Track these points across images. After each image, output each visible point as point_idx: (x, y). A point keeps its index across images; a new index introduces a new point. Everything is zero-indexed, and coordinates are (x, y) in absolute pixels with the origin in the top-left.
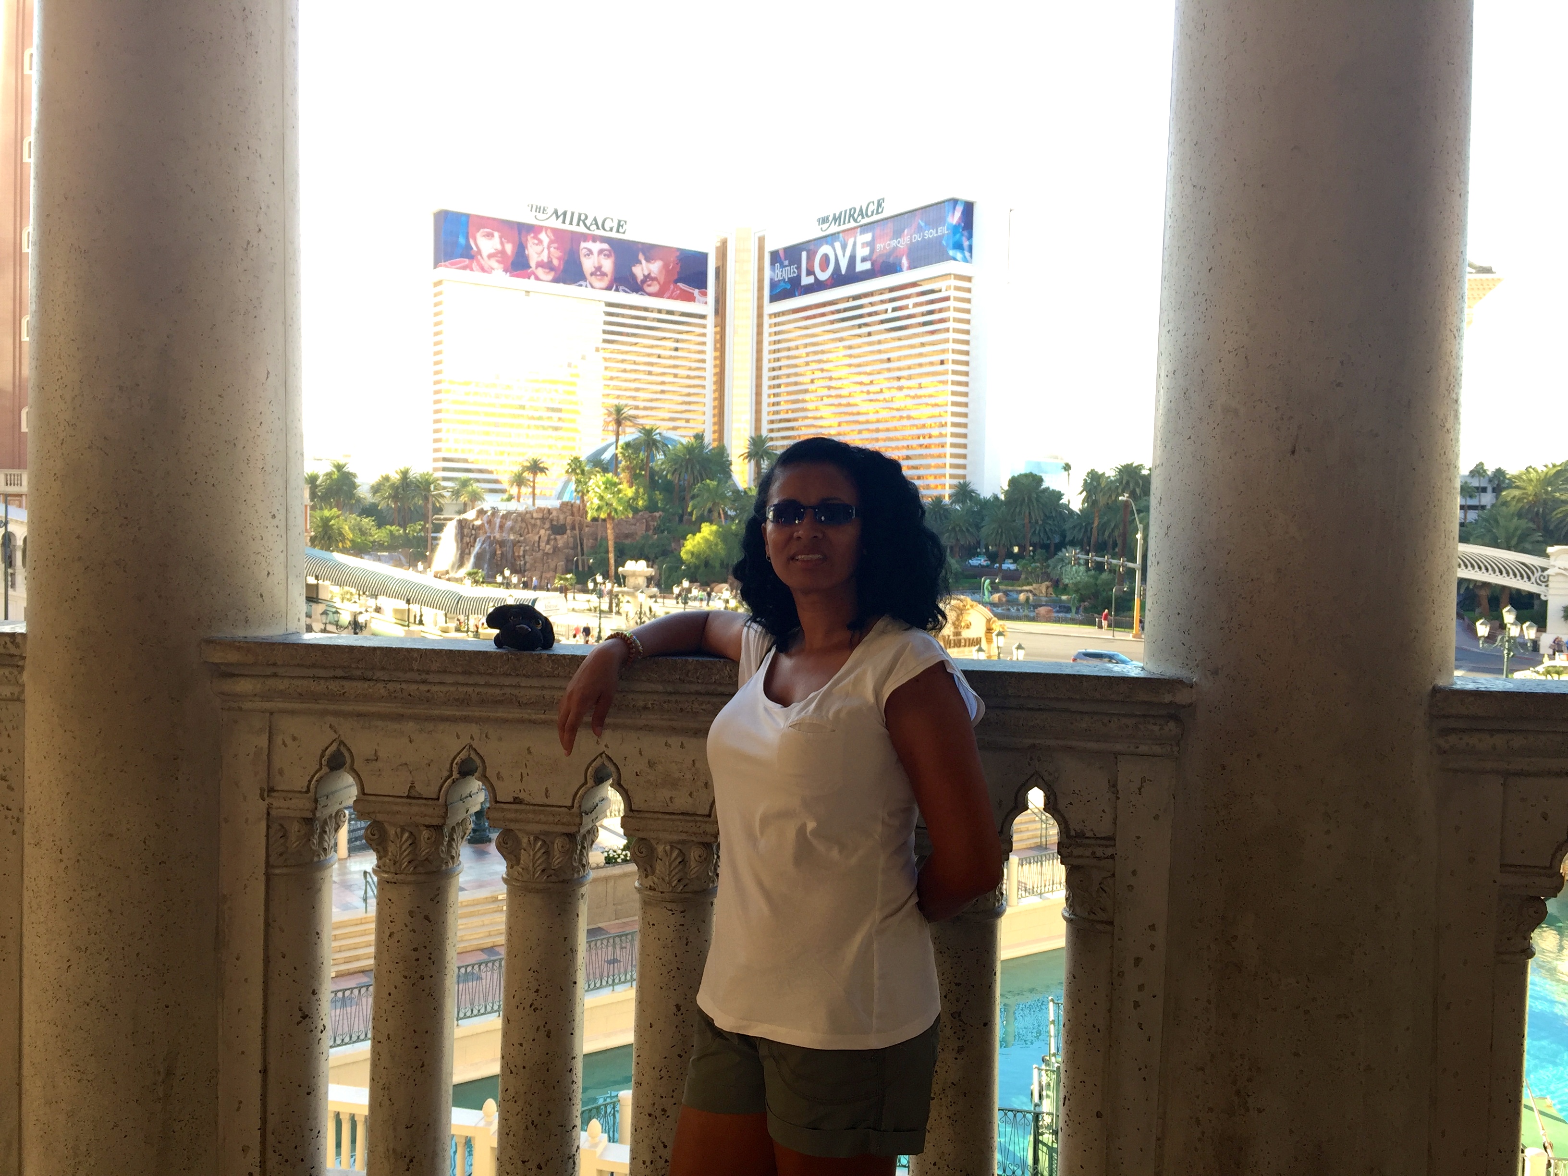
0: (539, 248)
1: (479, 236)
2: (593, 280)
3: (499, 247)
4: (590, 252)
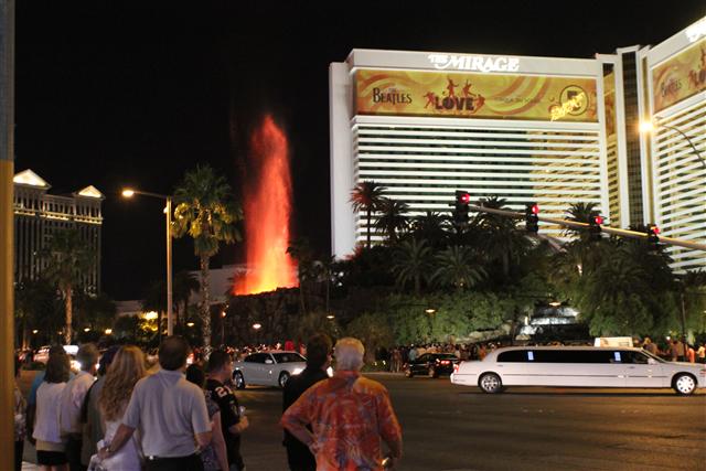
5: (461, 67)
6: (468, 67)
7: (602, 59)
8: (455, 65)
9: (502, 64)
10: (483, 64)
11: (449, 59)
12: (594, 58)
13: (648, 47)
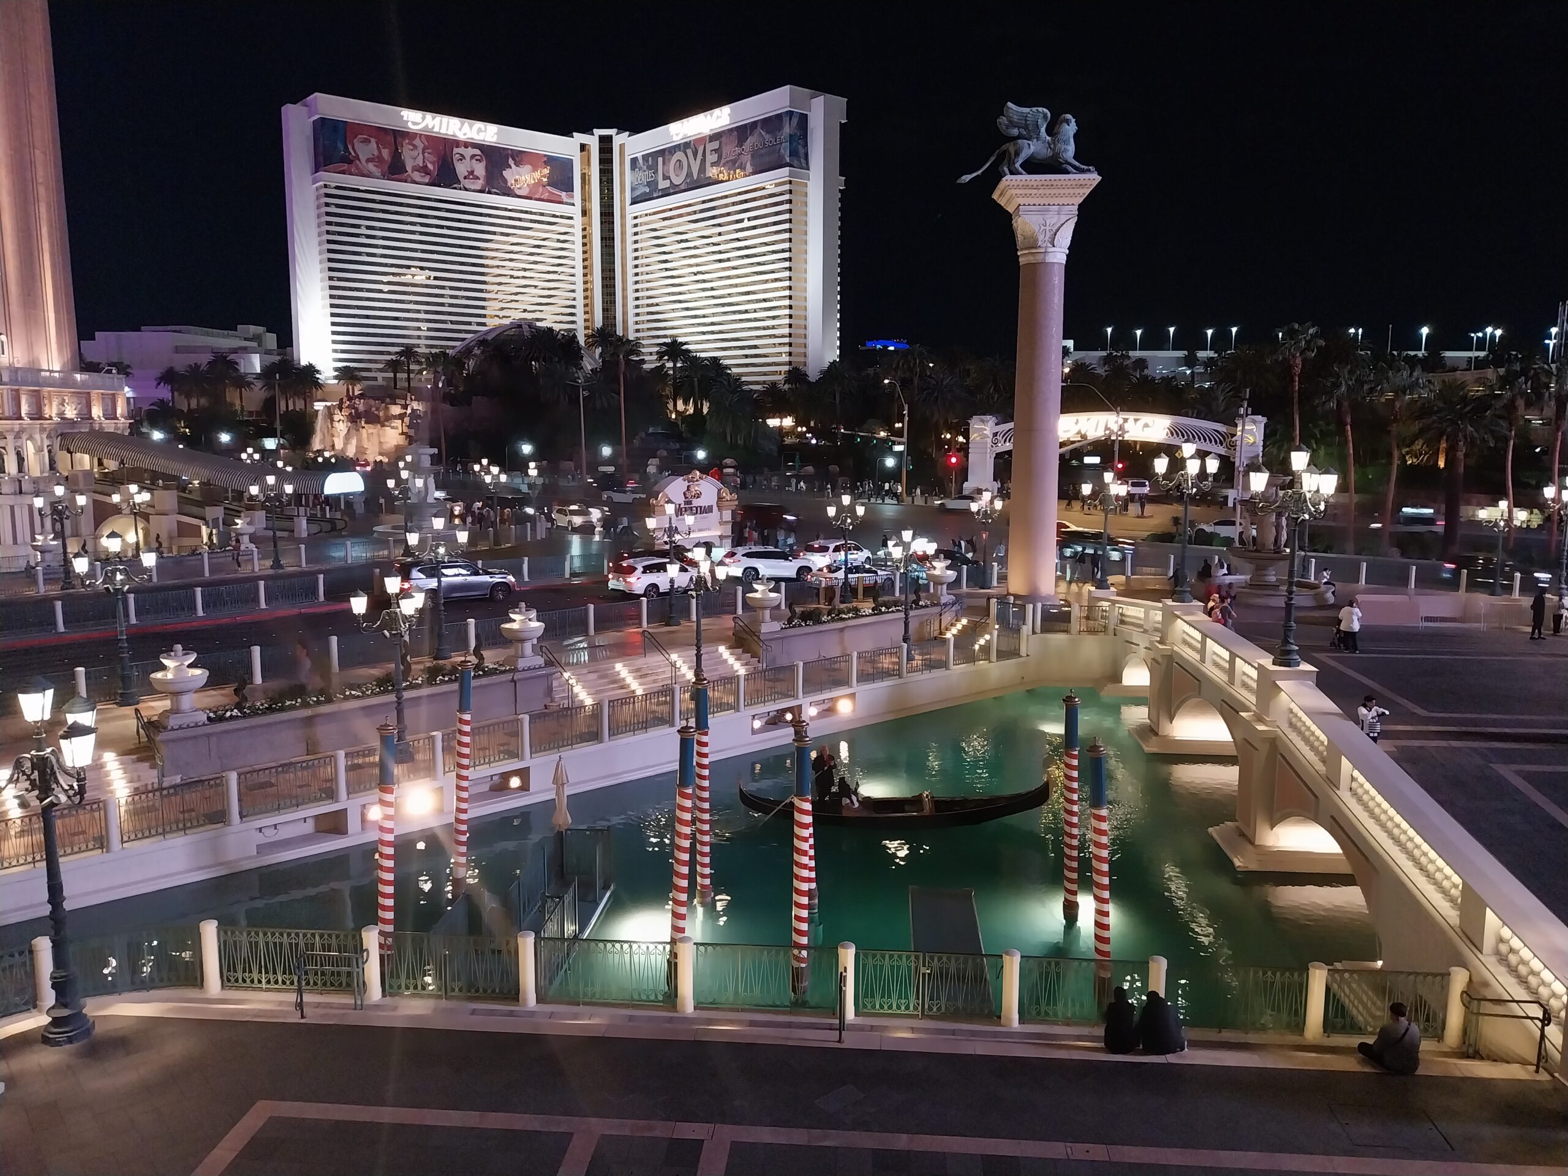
0: (415, 153)
1: (355, 141)
3: (376, 153)
5: (436, 129)
6: (443, 131)
7: (579, 138)
8: (430, 127)
9: (479, 131)
10: (460, 129)
11: (424, 119)
12: (573, 137)
13: (627, 133)
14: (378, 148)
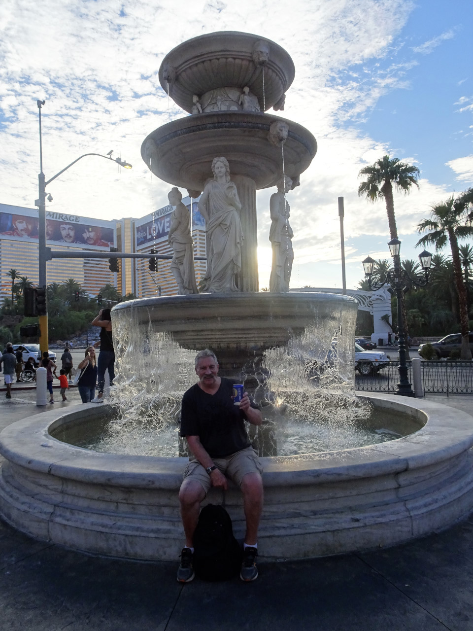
1: (17, 222)
2: (66, 239)
3: (26, 227)
4: (65, 229)
14: (27, 225)
